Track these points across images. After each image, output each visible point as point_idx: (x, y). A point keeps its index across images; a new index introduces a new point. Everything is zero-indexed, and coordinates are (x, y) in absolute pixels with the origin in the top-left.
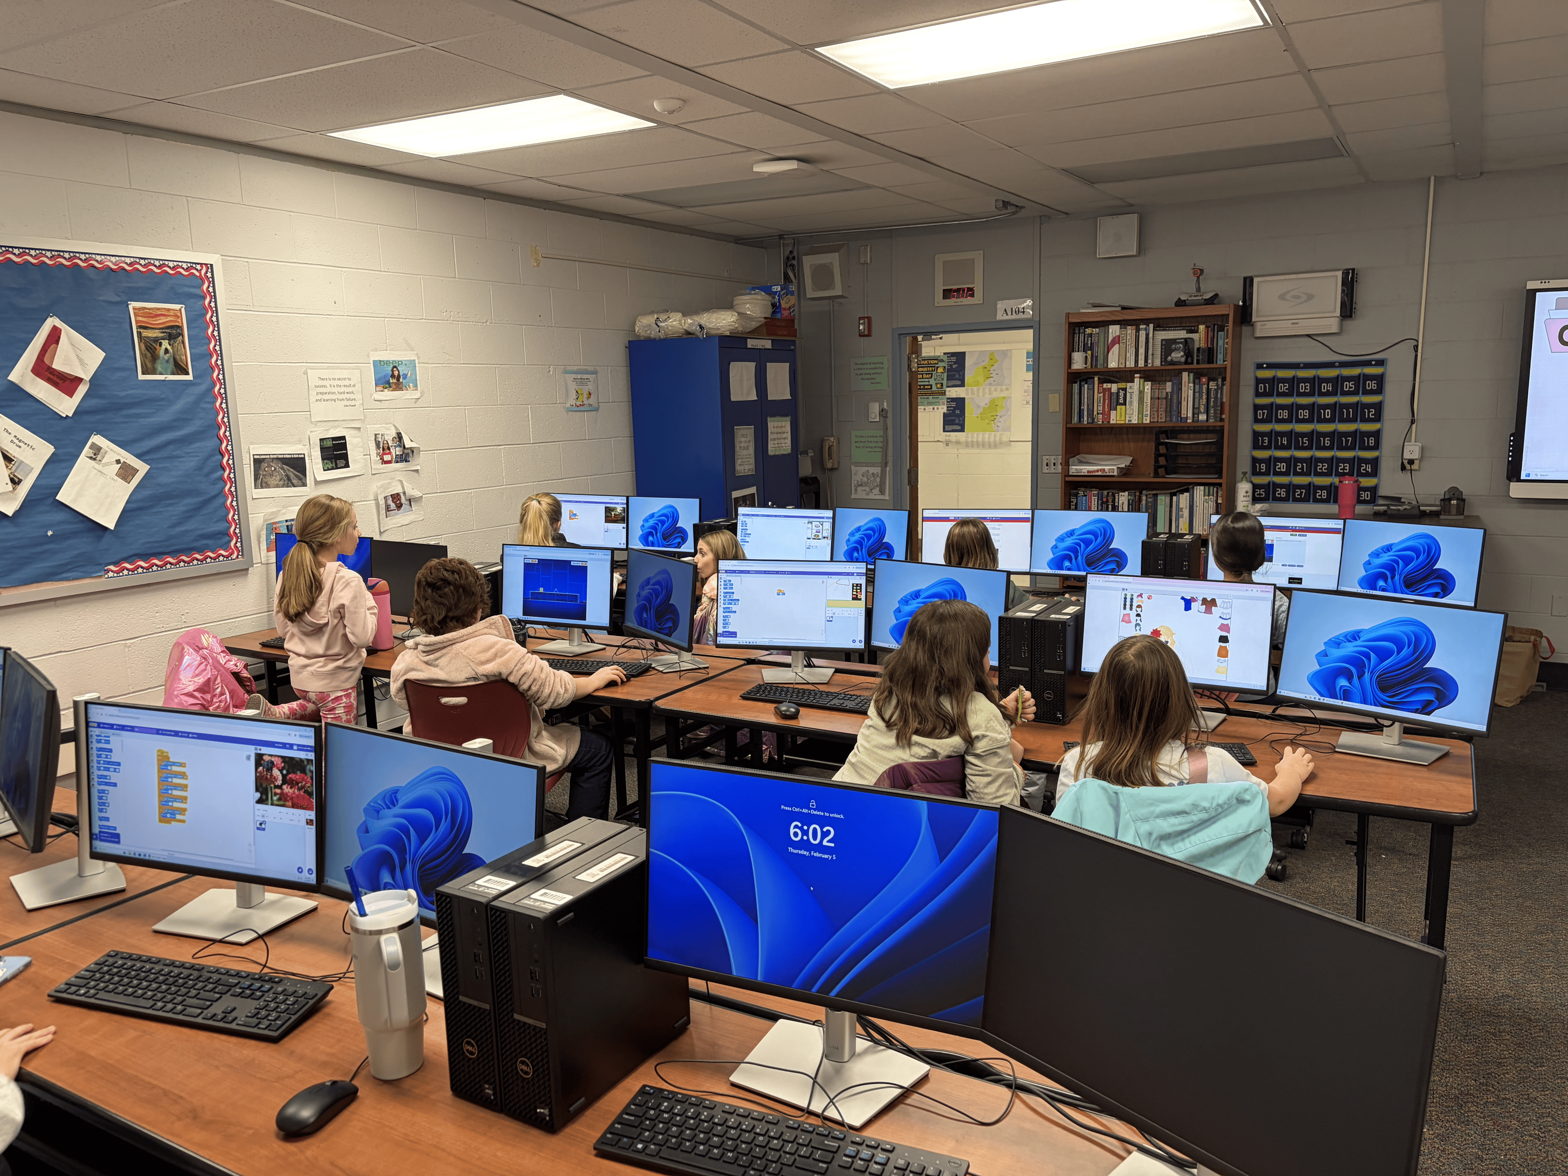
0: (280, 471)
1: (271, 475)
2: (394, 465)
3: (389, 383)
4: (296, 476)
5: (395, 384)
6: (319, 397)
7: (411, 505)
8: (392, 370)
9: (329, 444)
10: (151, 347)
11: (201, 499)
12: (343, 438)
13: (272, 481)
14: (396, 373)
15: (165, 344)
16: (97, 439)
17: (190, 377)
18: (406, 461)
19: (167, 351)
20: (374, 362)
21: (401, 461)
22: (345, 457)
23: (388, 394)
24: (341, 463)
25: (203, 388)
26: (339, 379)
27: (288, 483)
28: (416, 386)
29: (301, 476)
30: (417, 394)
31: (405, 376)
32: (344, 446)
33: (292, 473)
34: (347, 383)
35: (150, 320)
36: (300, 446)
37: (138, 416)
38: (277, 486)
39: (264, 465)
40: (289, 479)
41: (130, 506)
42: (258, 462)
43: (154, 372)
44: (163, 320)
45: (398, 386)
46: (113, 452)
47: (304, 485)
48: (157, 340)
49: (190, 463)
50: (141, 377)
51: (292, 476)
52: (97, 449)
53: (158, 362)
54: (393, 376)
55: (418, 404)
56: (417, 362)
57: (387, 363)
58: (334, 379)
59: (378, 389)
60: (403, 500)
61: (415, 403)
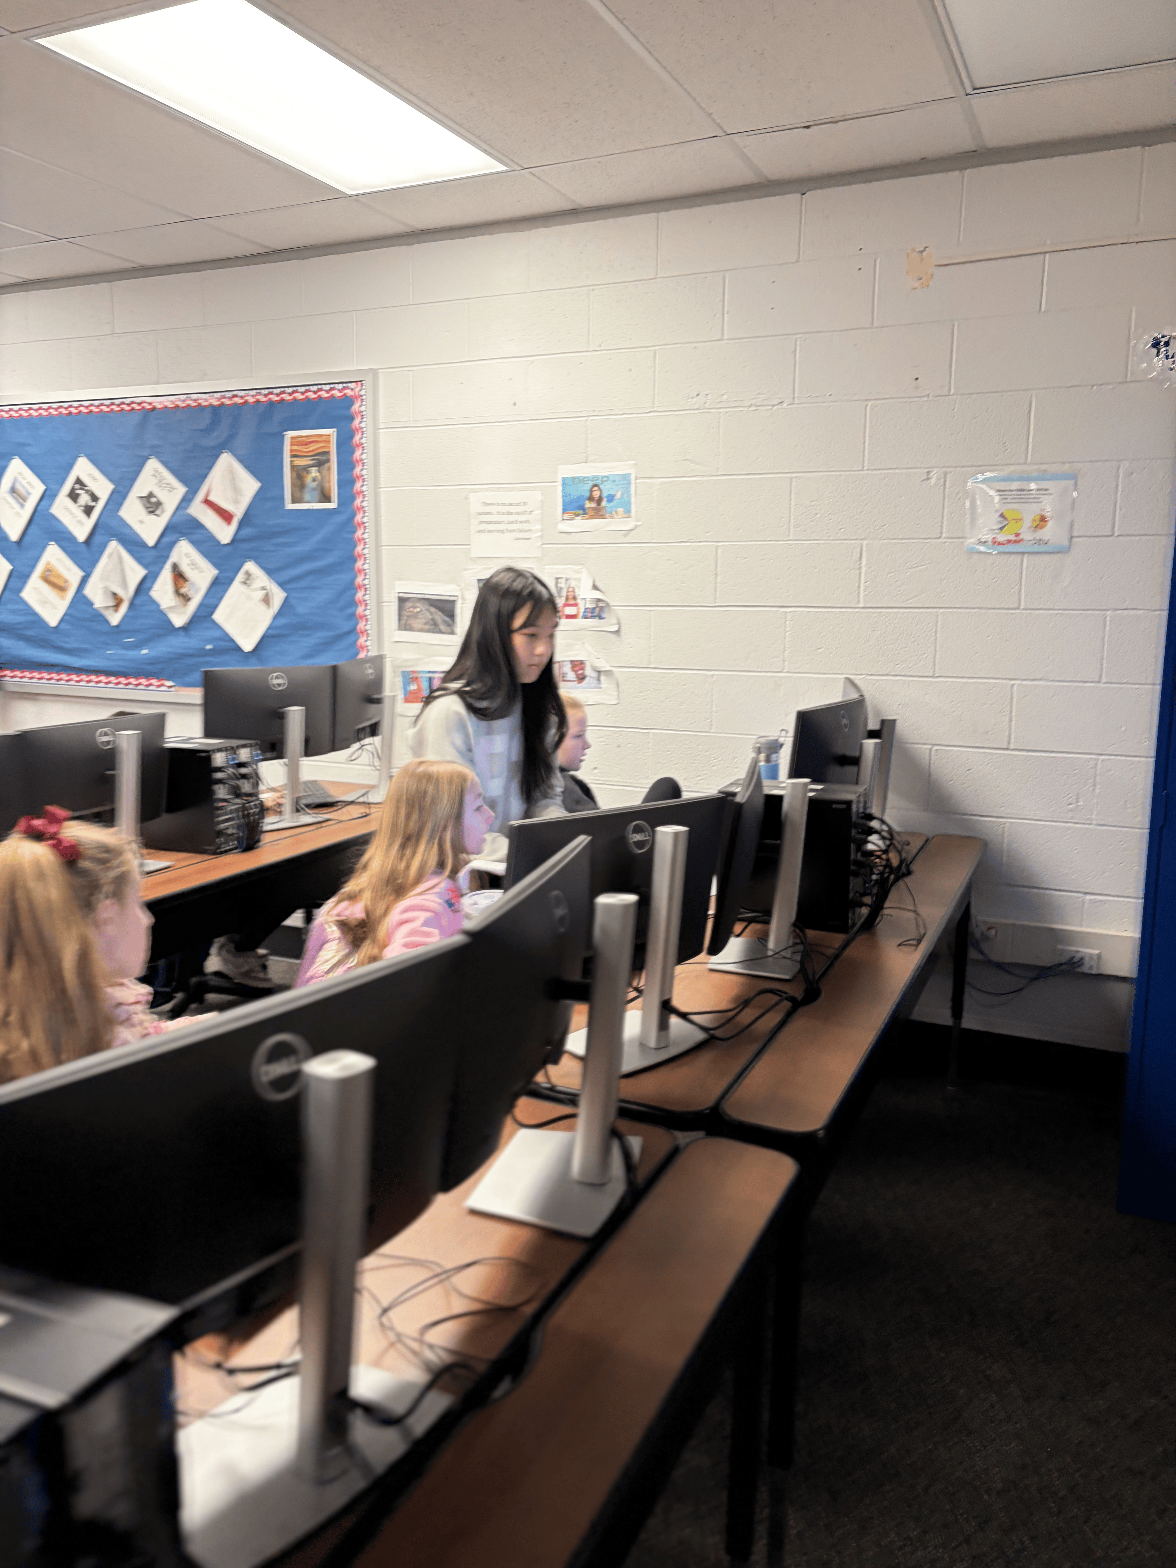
0: (426, 614)
2: (580, 622)
3: (582, 508)
4: (445, 622)
5: (594, 509)
6: (483, 527)
7: (599, 680)
8: (591, 491)
10: (299, 474)
11: (331, 634)
13: (416, 624)
14: (596, 494)
15: (314, 472)
16: (250, 566)
17: (332, 505)
18: (601, 618)
21: (593, 617)
23: (581, 524)
26: (511, 504)
27: (434, 628)
28: (628, 512)
29: (451, 622)
30: (630, 524)
31: (611, 498)
33: (439, 617)
34: (520, 509)
35: (304, 448)
36: (453, 586)
37: (286, 545)
38: (421, 630)
39: (408, 604)
40: (435, 624)
41: (270, 631)
42: (402, 601)
43: (300, 501)
44: (313, 447)
45: (598, 513)
46: (261, 578)
48: (306, 468)
49: (323, 596)
50: (290, 506)
52: (248, 574)
53: (306, 490)
54: (591, 499)
56: (633, 477)
57: (583, 480)
58: (504, 504)
59: (566, 516)
60: (588, 671)
61: (626, 536)
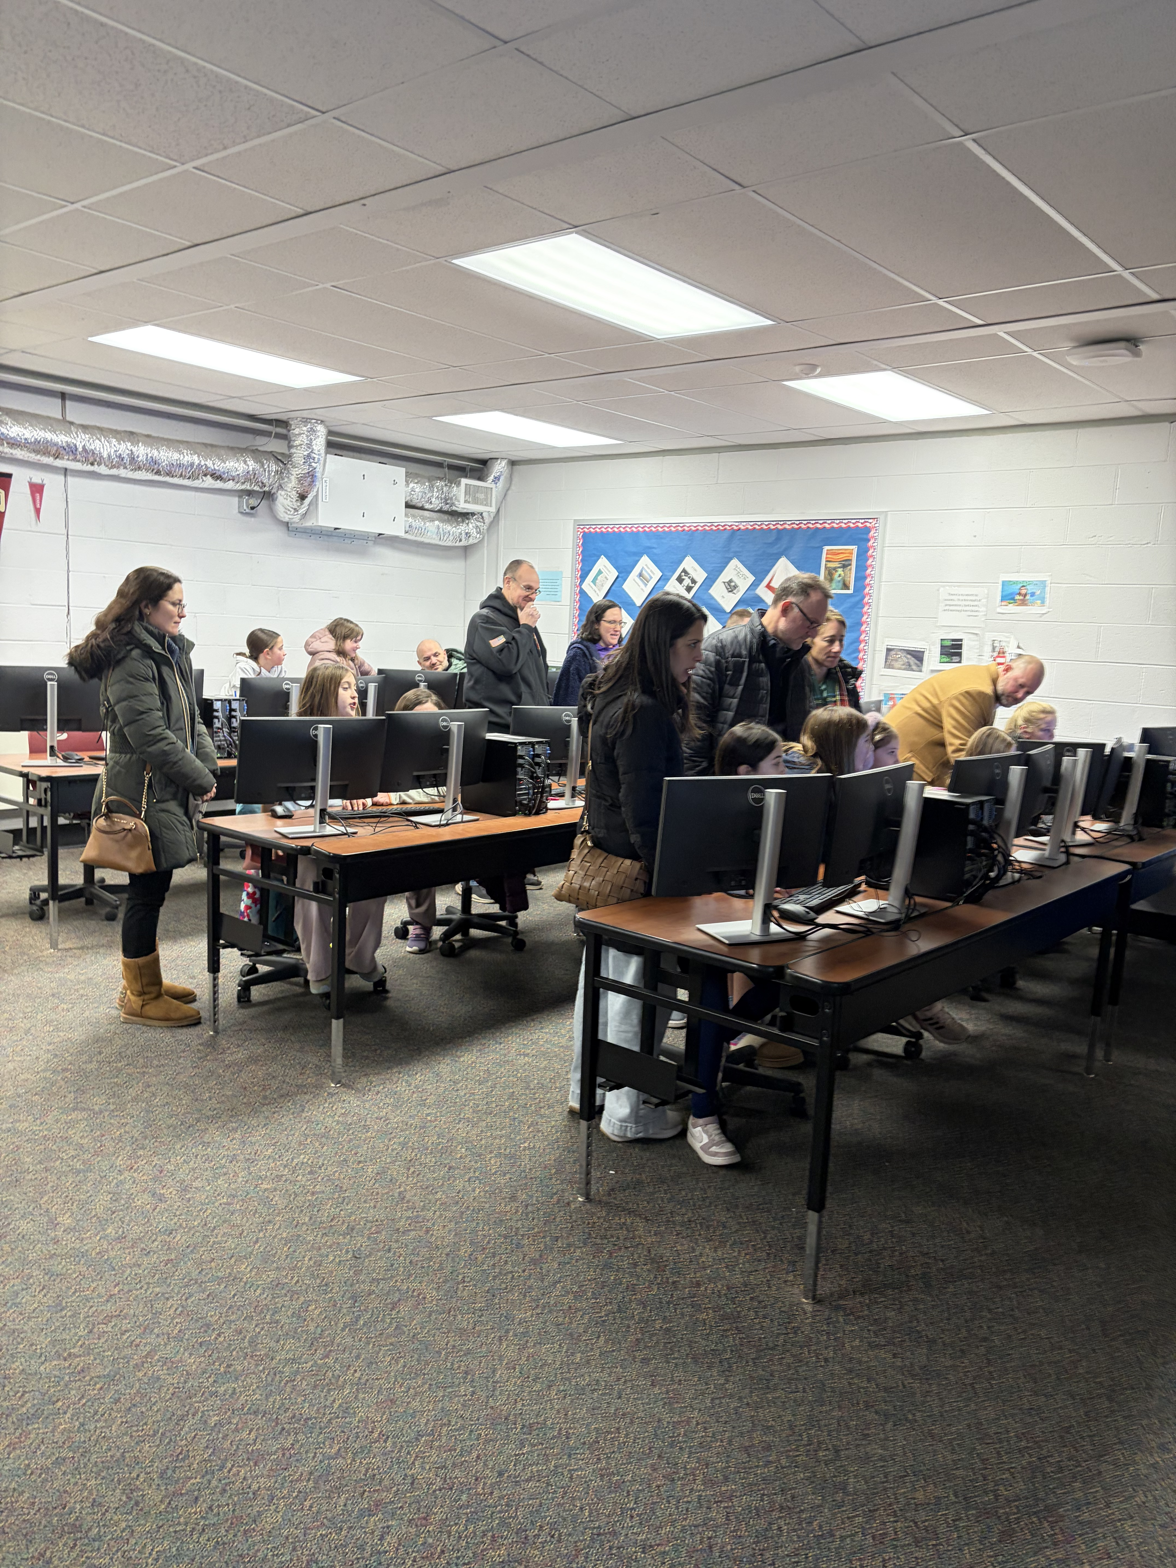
1: (896, 660)
6: (947, 608)
9: (949, 643)
12: (961, 640)
15: (840, 571)
17: (851, 591)
19: (840, 576)
20: (1003, 582)
22: (959, 655)
23: (1012, 608)
24: (956, 659)
25: (857, 599)
27: (909, 667)
28: (1043, 603)
32: (960, 647)
33: (913, 661)
34: (973, 598)
39: (893, 653)
40: (910, 665)
44: (842, 556)
47: (921, 671)
48: (835, 569)
51: (912, 663)
55: (1043, 618)
